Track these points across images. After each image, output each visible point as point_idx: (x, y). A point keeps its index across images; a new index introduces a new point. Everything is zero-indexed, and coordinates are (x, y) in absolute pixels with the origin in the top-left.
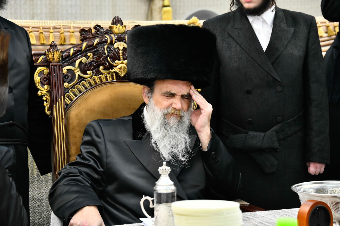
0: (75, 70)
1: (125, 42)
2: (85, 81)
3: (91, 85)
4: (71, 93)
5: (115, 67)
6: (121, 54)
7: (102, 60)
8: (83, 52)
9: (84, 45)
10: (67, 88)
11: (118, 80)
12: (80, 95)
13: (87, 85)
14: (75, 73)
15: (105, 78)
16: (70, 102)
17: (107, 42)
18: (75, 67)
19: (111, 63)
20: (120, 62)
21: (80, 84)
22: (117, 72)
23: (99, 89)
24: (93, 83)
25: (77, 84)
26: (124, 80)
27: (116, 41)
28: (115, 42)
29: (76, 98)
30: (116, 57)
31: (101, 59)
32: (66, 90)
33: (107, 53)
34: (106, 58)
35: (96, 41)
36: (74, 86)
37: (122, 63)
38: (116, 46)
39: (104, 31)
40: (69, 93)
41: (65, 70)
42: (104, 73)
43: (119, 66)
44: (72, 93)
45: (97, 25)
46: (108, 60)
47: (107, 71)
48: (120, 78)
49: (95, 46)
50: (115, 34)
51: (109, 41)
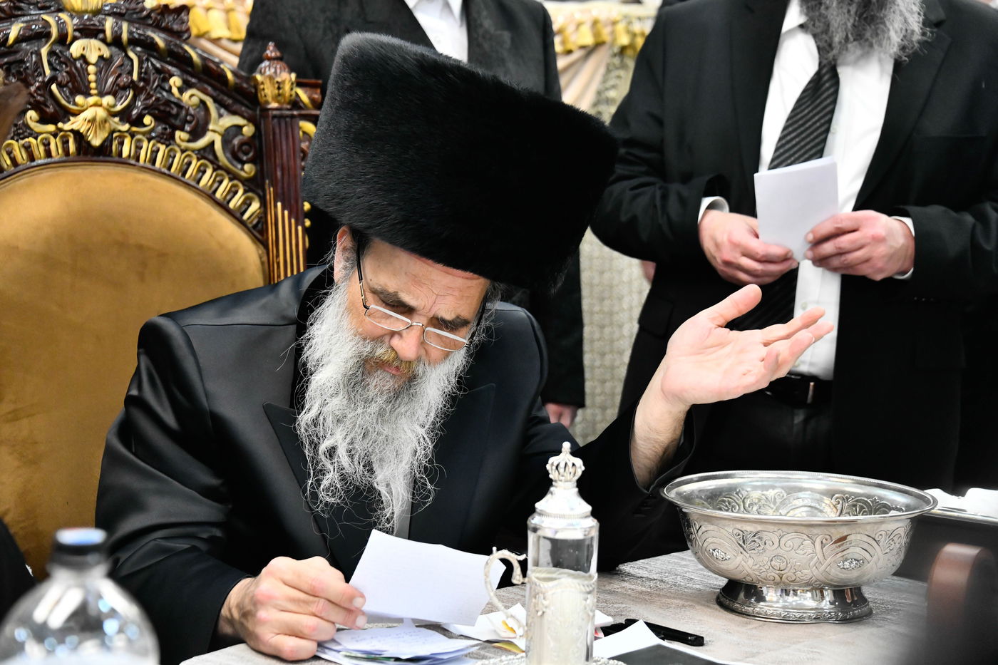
1: (104, 41)
5: (75, 114)
6: (92, 77)
7: (35, 91)
11: (82, 157)
15: (42, 148)
17: (48, 35)
19: (64, 102)
20: (92, 100)
22: (81, 131)
23: (24, 180)
26: (101, 158)
27: (77, 34)
28: (75, 39)
30: (78, 86)
31: (33, 89)
33: (48, 72)
34: (46, 86)
35: (15, 30)
37: (96, 105)
38: (76, 49)
39: (38, 3)
42: (41, 133)
43: (88, 114)
46: (51, 92)
47: (51, 128)
48: (87, 153)
49: (12, 46)
50: (74, 13)
51: (54, 32)
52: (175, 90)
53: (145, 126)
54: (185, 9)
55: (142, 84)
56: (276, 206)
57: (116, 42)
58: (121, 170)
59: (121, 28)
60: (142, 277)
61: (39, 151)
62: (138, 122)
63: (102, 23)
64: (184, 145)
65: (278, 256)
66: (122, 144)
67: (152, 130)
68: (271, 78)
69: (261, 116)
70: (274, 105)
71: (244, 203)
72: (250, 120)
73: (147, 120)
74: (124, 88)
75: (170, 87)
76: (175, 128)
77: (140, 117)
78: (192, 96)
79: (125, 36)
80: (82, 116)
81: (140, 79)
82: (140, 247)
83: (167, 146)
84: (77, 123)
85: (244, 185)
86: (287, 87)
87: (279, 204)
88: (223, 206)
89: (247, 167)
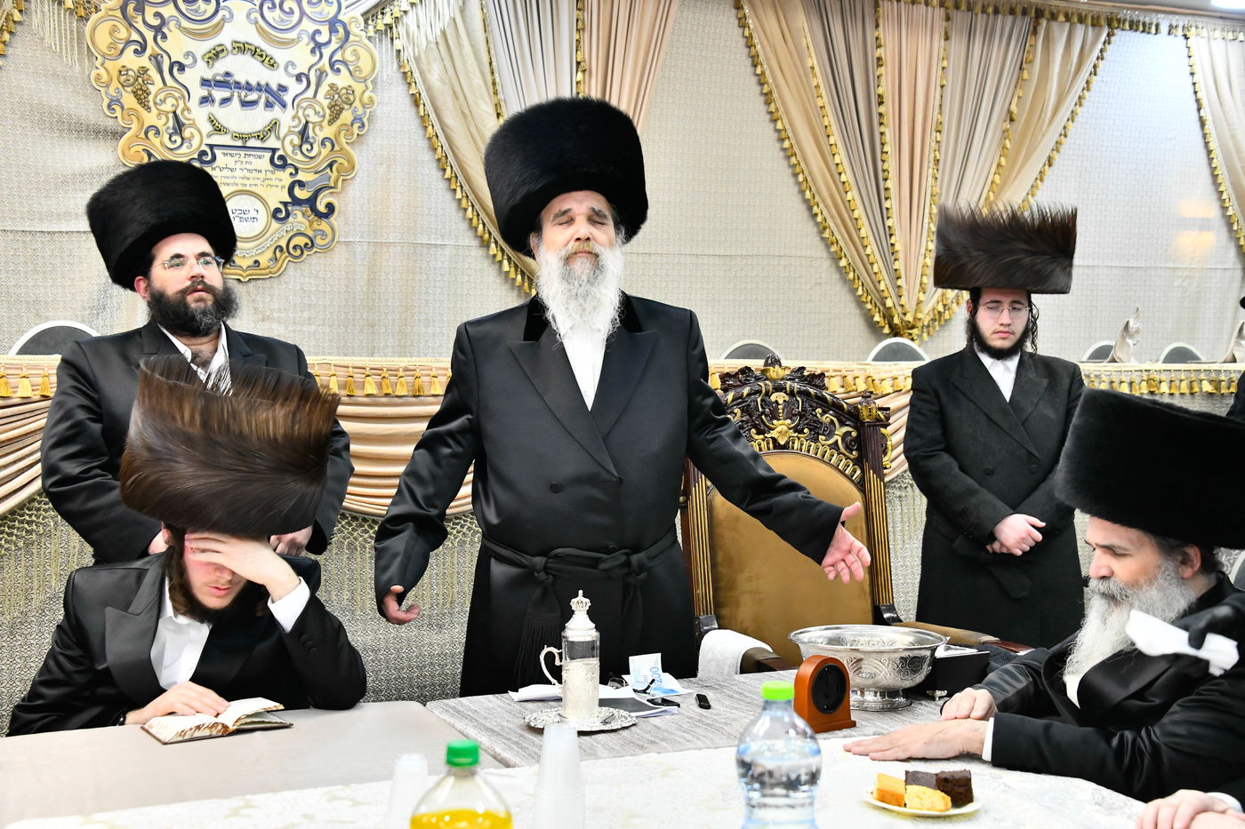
1: (786, 392)
5: (772, 429)
6: (781, 411)
7: (755, 419)
9: (730, 397)
11: (776, 450)
17: (760, 392)
19: (767, 423)
20: (780, 422)
22: (775, 437)
26: (785, 450)
27: (774, 390)
28: (773, 393)
30: (774, 416)
31: (753, 418)
33: (760, 409)
34: (760, 416)
35: (746, 391)
37: (783, 424)
38: (773, 398)
39: (756, 376)
42: (757, 440)
43: (779, 429)
45: (746, 368)
46: (762, 420)
47: (762, 436)
48: (778, 448)
49: (745, 399)
50: (772, 380)
51: (764, 391)
52: (818, 415)
53: (804, 433)
54: (822, 375)
55: (803, 412)
56: (869, 472)
57: (792, 394)
58: (794, 456)
59: (793, 386)
62: (801, 431)
63: (785, 384)
64: (823, 442)
65: (871, 498)
66: (793, 443)
67: (809, 436)
68: (866, 407)
69: (861, 427)
70: (866, 420)
71: (853, 471)
72: (855, 428)
73: (806, 430)
74: (795, 415)
75: (816, 414)
76: (819, 434)
77: (803, 429)
78: (827, 417)
79: (795, 389)
80: (776, 430)
81: (802, 410)
83: (816, 443)
84: (774, 434)
85: (852, 462)
86: (874, 411)
87: (871, 471)
88: (842, 473)
89: (854, 453)
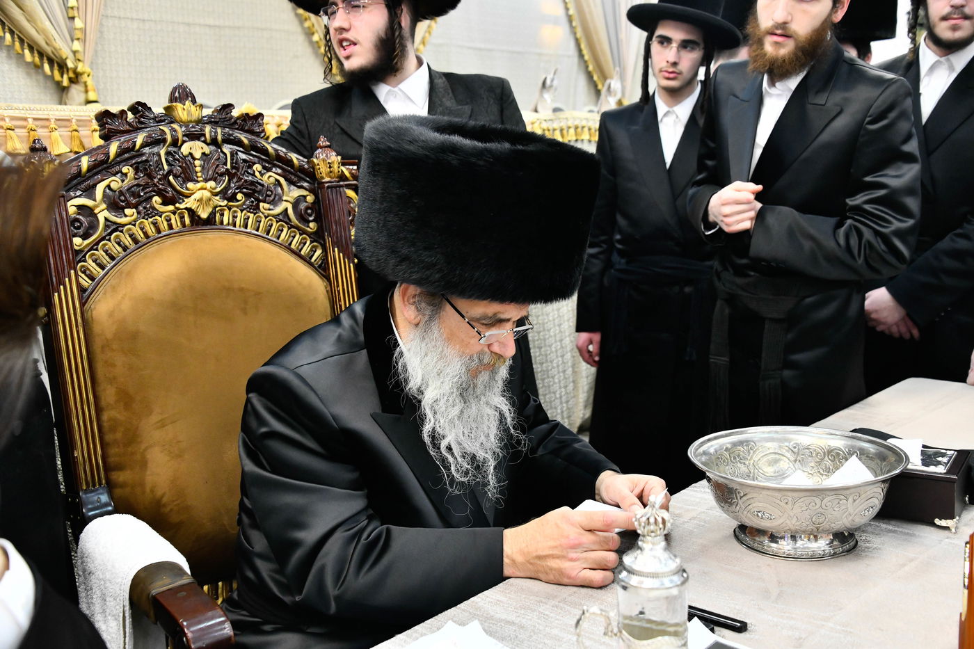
0: (97, 206)
1: (205, 142)
2: (122, 232)
3: (136, 241)
4: (90, 261)
5: (188, 197)
6: (198, 169)
7: (158, 182)
8: (112, 166)
9: (113, 148)
10: (81, 251)
11: (195, 227)
12: (112, 264)
13: (127, 241)
14: (96, 215)
15: (165, 223)
16: (90, 282)
17: (164, 141)
18: (95, 200)
19: (179, 188)
20: (199, 185)
21: (109, 240)
22: (193, 208)
23: (153, 248)
24: (140, 235)
25: (103, 239)
26: (209, 227)
27: (185, 139)
28: (184, 142)
29: (102, 273)
30: (188, 176)
31: (156, 180)
32: (79, 255)
33: (166, 167)
34: (166, 177)
35: (140, 139)
36: (97, 244)
37: (202, 188)
38: (185, 149)
39: (156, 117)
40: (85, 261)
41: (72, 207)
42: (164, 212)
43: (197, 195)
44: (93, 262)
45: (139, 103)
46: (169, 181)
47: (171, 208)
48: (198, 223)
49: (138, 150)
50: (182, 123)
51: (168, 138)
52: (257, 174)
53: (239, 201)
54: (260, 115)
55: (234, 171)
56: (334, 251)
57: (214, 142)
58: (223, 234)
59: (216, 132)
60: (244, 311)
61: (164, 225)
62: (233, 198)
63: (202, 129)
64: (266, 212)
65: (338, 286)
66: (222, 215)
67: (244, 203)
68: (324, 160)
69: (319, 188)
70: (327, 179)
71: (311, 250)
72: (311, 191)
73: (239, 196)
74: (222, 175)
75: (254, 172)
76: (259, 201)
77: (235, 195)
78: (270, 176)
79: (220, 138)
80: (193, 197)
81: (233, 167)
82: (241, 290)
83: (255, 214)
84: (190, 203)
85: (310, 237)
86: (336, 166)
87: (336, 249)
88: (297, 254)
89: (312, 225)
